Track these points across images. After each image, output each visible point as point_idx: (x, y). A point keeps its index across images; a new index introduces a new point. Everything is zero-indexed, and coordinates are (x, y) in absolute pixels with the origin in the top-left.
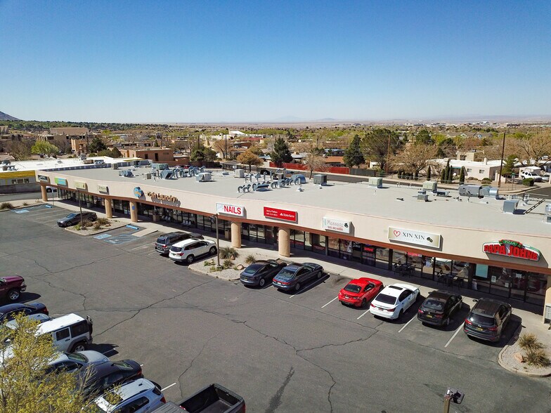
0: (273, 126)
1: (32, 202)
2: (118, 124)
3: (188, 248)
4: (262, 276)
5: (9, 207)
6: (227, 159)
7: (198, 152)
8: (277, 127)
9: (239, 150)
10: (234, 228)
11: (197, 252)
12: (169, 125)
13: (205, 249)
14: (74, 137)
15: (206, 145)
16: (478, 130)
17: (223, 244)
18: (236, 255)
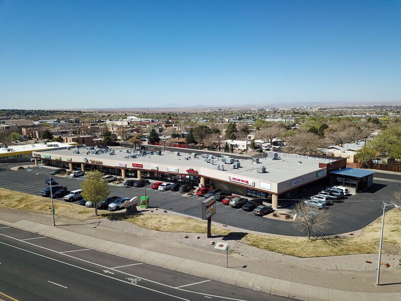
0: (160, 111)
1: (31, 166)
2: (43, 111)
3: (107, 178)
4: (130, 184)
5: (22, 168)
6: (124, 140)
7: (107, 138)
8: (163, 112)
9: (132, 134)
10: (123, 171)
11: (110, 179)
12: (82, 111)
13: (112, 179)
14: (24, 127)
15: (111, 130)
16: (297, 113)
17: (118, 177)
18: (123, 180)
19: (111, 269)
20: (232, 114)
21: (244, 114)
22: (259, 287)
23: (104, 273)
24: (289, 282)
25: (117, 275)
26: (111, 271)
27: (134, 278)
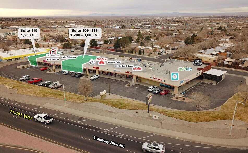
5: (24, 67)
10: (87, 70)
18: (88, 76)
19: (107, 130)
20: (134, 21)
21: (142, 22)
22: (178, 137)
23: (104, 132)
24: (191, 135)
25: (110, 133)
26: (107, 131)
27: (119, 134)
